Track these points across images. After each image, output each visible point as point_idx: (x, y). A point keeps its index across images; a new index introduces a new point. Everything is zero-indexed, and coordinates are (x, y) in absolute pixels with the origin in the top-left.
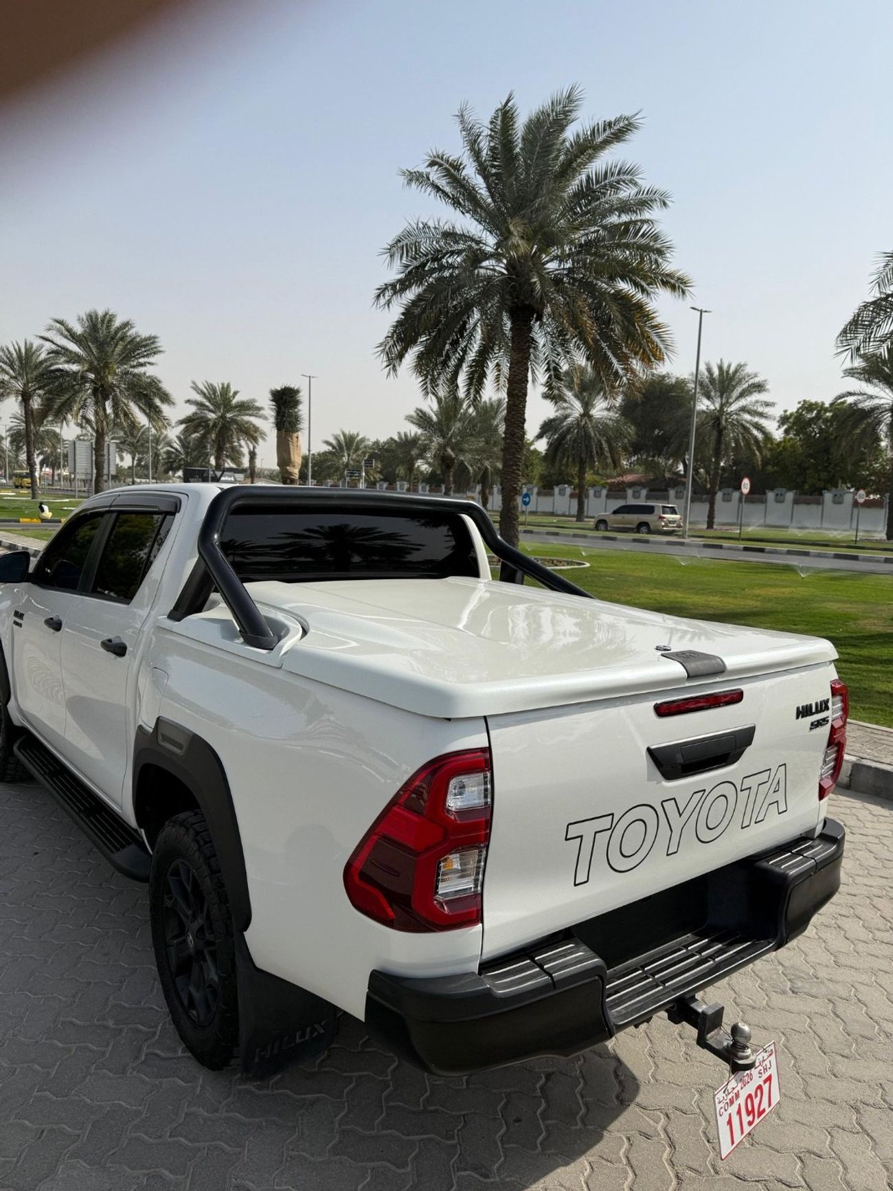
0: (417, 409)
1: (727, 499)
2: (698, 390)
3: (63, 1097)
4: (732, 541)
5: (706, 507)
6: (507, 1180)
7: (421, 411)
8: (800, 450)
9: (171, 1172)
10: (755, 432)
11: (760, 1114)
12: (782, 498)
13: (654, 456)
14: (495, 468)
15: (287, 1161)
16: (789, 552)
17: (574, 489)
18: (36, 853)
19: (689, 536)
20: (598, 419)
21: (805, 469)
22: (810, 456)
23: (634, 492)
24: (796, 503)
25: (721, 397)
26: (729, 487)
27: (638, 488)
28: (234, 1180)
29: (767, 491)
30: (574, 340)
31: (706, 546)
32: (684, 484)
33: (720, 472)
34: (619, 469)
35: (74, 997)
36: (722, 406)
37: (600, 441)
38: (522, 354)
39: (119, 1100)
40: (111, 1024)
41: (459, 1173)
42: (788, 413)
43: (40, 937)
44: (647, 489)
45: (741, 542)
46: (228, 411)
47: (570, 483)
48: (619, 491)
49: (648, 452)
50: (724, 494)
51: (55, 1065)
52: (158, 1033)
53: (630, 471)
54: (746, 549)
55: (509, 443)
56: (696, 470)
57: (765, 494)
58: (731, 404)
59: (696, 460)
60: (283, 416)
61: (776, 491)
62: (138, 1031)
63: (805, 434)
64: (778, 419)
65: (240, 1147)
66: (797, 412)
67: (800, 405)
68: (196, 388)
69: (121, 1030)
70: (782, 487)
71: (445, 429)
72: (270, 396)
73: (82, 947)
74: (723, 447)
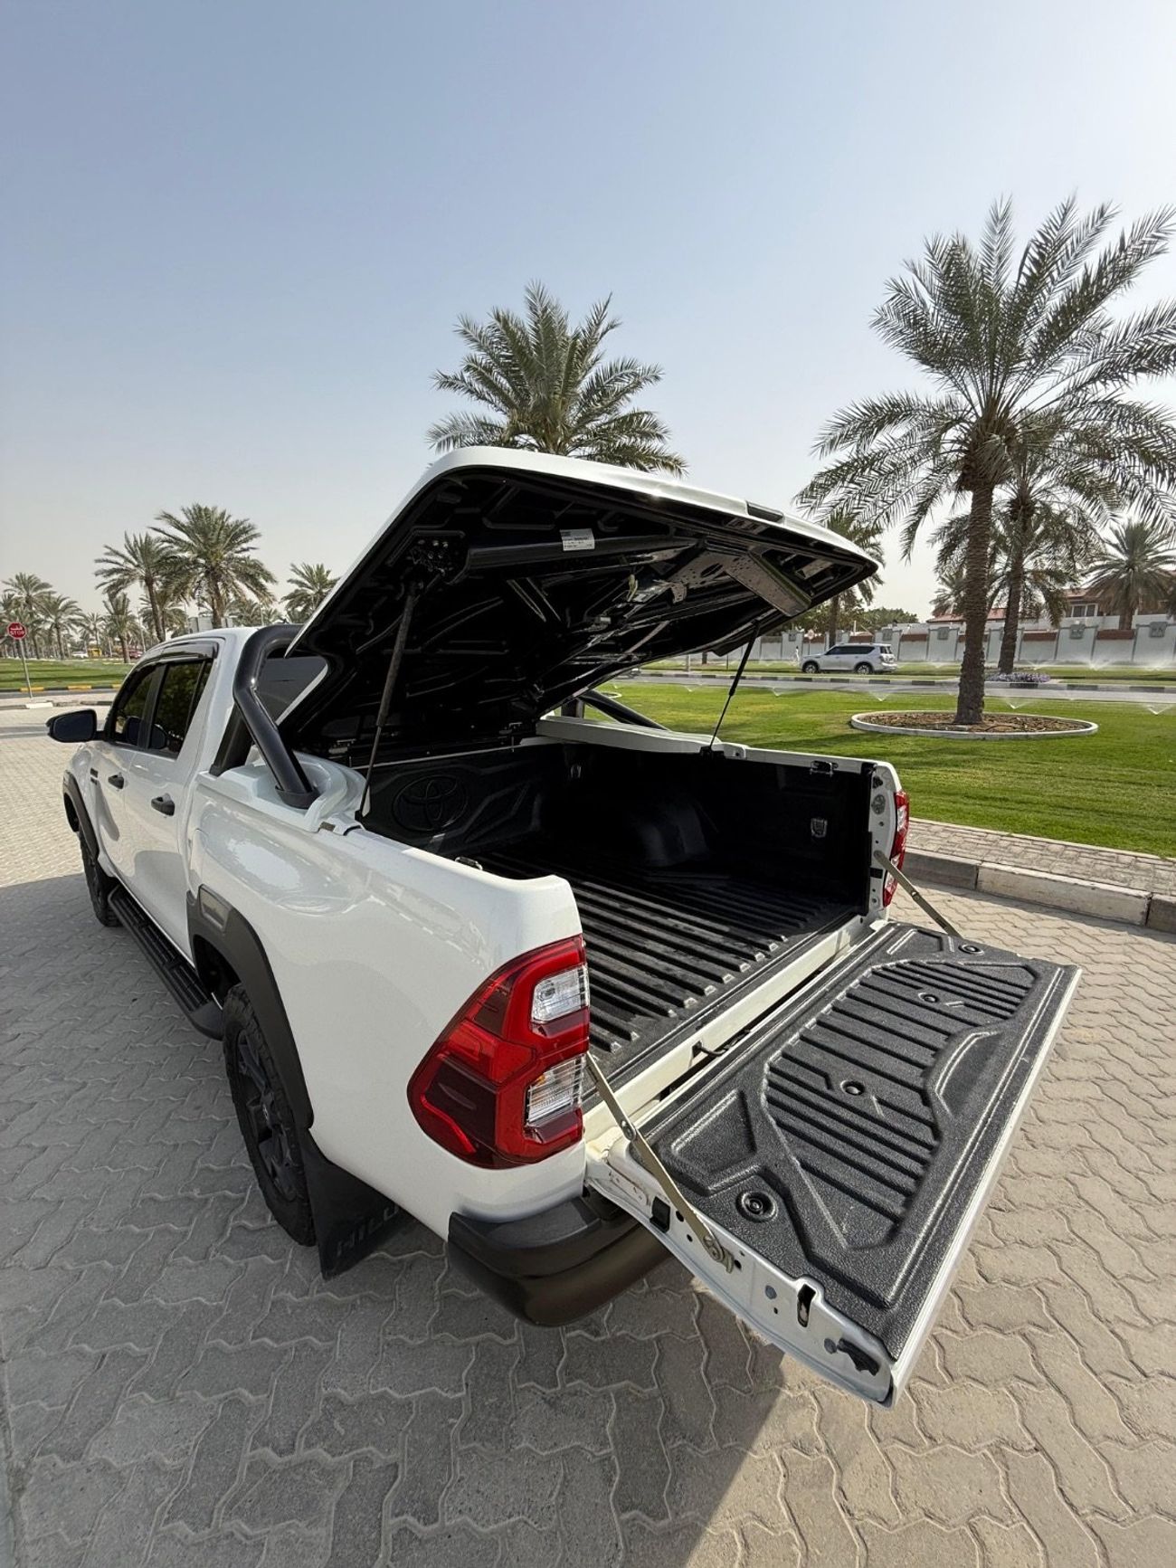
3: (133, 1301)
6: (618, 1334)
9: (251, 1392)
15: (383, 1351)
16: (763, 678)
18: (134, 1000)
28: (323, 1390)
35: (158, 1165)
39: (198, 1295)
40: (196, 1194)
41: (568, 1335)
43: (129, 1096)
46: (324, 587)
51: (128, 1258)
52: (247, 1198)
62: (226, 1198)
65: (332, 1339)
68: (295, 570)
69: (206, 1200)
73: (173, 1102)
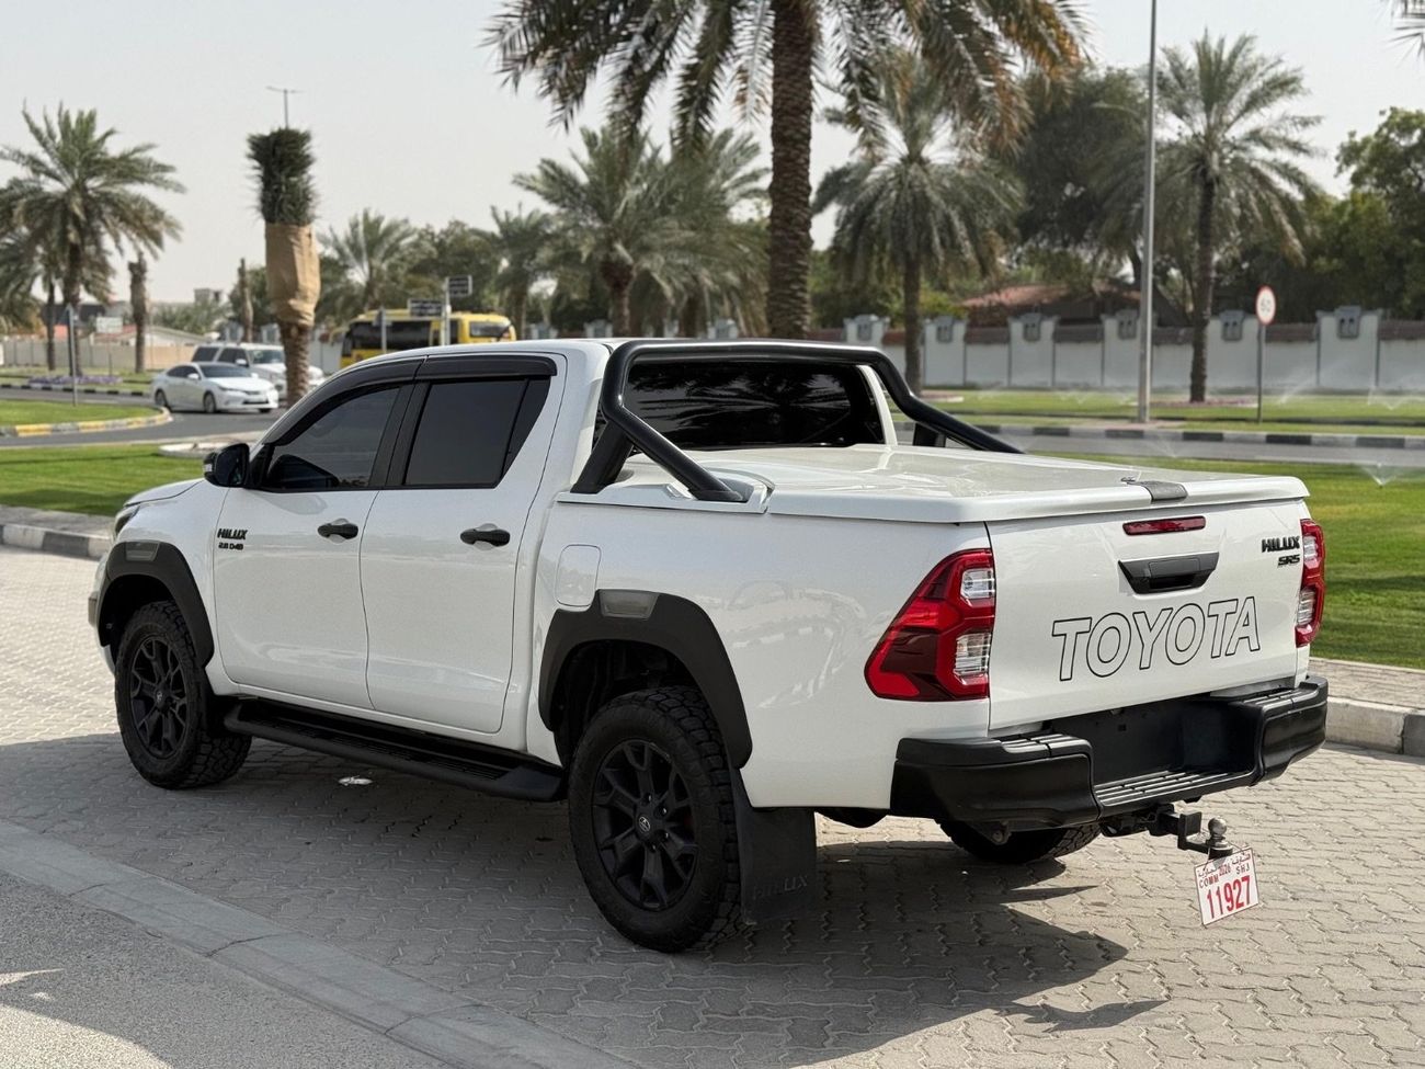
0: (544, 161)
1: (1232, 335)
2: (1156, 97)
4: (1243, 425)
5: (1187, 354)
6: (1006, 993)
7: (553, 165)
8: (1389, 220)
9: (686, 1001)
10: (1284, 185)
11: (1239, 905)
12: (1353, 328)
13: (1065, 244)
14: (724, 284)
15: (791, 992)
17: (892, 325)
19: (1151, 418)
20: (940, 167)
21: (1400, 262)
22: (1411, 232)
23: (1026, 327)
24: (1384, 339)
25: (1208, 109)
26: (1236, 307)
27: (1036, 317)
28: (748, 1001)
29: (1319, 314)
30: (896, 16)
31: (1189, 437)
32: (1136, 305)
33: (1213, 274)
34: (993, 278)
35: (483, 928)
36: (1210, 129)
37: (947, 218)
38: (797, 55)
39: (598, 975)
42: (1358, 139)
44: (1056, 318)
45: (1261, 425)
47: (881, 312)
48: (992, 325)
49: (1052, 236)
50: (1226, 325)
52: (600, 942)
53: (1016, 281)
54: (1272, 439)
55: (781, 238)
56: (1161, 273)
57: (1315, 320)
58: (1229, 126)
59: (1159, 249)
60: (278, 191)
61: (1341, 312)
63: (1398, 182)
64: (1335, 152)
66: (1377, 135)
67: (1384, 119)
68: (28, 125)
70: (1354, 303)
71: (606, 202)
72: (247, 149)
73: (454, 900)
74: (1216, 218)
